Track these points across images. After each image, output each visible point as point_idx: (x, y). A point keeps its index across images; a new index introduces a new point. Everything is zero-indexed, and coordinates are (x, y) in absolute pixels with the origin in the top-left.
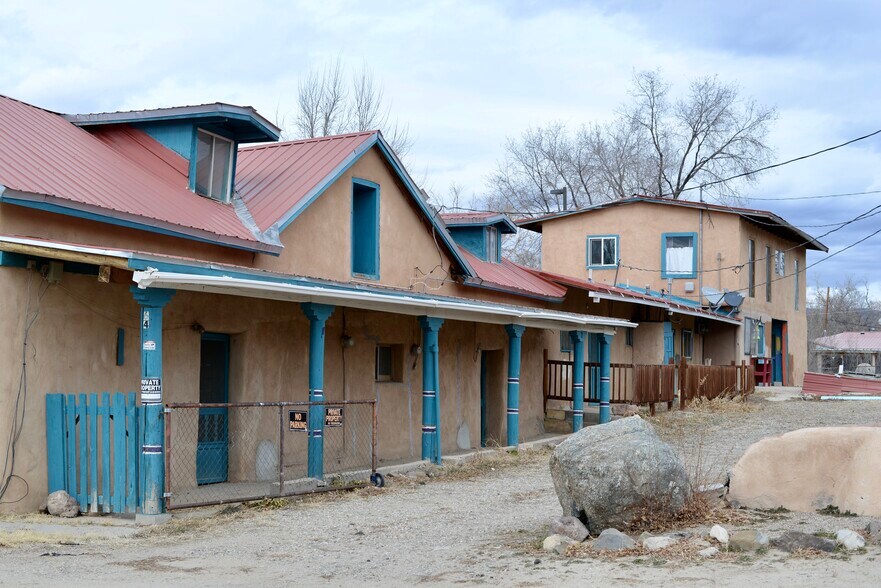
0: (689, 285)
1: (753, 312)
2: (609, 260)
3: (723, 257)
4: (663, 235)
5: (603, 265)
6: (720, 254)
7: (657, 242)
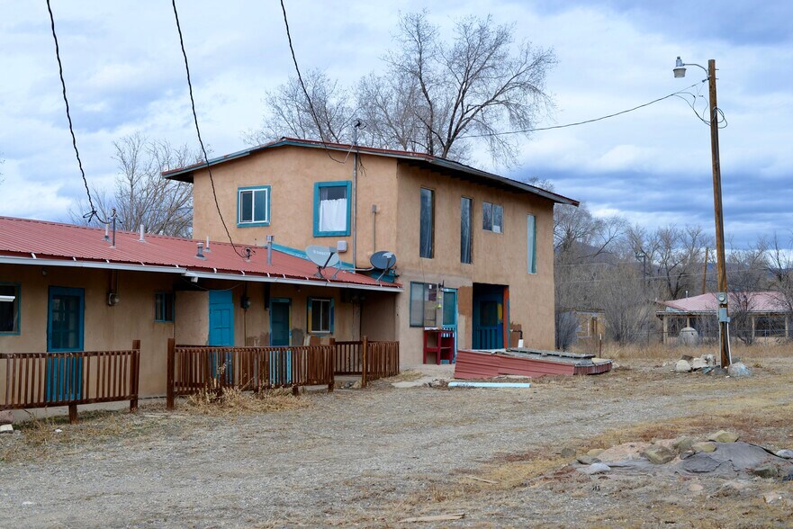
0: (341, 244)
1: (430, 276)
2: (260, 216)
3: (378, 209)
4: (315, 184)
5: (253, 221)
6: (375, 207)
7: (309, 192)
